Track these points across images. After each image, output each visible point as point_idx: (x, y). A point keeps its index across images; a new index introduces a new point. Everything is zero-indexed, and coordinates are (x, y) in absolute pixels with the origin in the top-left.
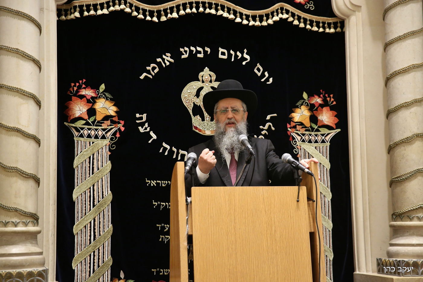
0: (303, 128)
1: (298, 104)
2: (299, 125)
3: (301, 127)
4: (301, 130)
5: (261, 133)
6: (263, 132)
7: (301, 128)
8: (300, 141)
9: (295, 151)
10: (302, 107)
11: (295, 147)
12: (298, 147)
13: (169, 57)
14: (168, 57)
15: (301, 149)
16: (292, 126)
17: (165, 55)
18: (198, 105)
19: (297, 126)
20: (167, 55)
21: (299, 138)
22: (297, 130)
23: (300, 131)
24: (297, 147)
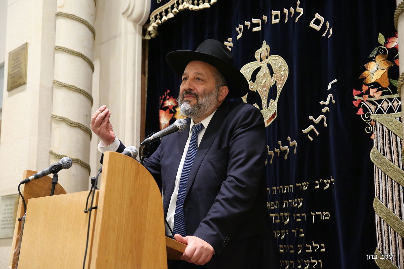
0: (378, 91)
1: (371, 56)
2: (373, 88)
3: (375, 90)
4: (376, 95)
5: (321, 111)
6: (324, 110)
7: (376, 92)
8: (375, 112)
9: (368, 129)
10: (377, 57)
11: (368, 123)
12: (372, 122)
13: (231, 42)
14: (229, 42)
15: (376, 125)
16: (364, 92)
17: (227, 41)
18: (255, 91)
19: (371, 90)
20: (229, 41)
21: (373, 108)
22: (370, 97)
23: (374, 97)
24: (370, 123)
